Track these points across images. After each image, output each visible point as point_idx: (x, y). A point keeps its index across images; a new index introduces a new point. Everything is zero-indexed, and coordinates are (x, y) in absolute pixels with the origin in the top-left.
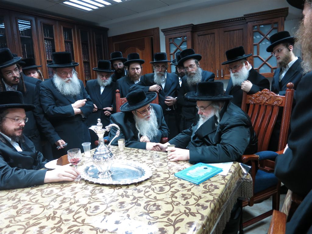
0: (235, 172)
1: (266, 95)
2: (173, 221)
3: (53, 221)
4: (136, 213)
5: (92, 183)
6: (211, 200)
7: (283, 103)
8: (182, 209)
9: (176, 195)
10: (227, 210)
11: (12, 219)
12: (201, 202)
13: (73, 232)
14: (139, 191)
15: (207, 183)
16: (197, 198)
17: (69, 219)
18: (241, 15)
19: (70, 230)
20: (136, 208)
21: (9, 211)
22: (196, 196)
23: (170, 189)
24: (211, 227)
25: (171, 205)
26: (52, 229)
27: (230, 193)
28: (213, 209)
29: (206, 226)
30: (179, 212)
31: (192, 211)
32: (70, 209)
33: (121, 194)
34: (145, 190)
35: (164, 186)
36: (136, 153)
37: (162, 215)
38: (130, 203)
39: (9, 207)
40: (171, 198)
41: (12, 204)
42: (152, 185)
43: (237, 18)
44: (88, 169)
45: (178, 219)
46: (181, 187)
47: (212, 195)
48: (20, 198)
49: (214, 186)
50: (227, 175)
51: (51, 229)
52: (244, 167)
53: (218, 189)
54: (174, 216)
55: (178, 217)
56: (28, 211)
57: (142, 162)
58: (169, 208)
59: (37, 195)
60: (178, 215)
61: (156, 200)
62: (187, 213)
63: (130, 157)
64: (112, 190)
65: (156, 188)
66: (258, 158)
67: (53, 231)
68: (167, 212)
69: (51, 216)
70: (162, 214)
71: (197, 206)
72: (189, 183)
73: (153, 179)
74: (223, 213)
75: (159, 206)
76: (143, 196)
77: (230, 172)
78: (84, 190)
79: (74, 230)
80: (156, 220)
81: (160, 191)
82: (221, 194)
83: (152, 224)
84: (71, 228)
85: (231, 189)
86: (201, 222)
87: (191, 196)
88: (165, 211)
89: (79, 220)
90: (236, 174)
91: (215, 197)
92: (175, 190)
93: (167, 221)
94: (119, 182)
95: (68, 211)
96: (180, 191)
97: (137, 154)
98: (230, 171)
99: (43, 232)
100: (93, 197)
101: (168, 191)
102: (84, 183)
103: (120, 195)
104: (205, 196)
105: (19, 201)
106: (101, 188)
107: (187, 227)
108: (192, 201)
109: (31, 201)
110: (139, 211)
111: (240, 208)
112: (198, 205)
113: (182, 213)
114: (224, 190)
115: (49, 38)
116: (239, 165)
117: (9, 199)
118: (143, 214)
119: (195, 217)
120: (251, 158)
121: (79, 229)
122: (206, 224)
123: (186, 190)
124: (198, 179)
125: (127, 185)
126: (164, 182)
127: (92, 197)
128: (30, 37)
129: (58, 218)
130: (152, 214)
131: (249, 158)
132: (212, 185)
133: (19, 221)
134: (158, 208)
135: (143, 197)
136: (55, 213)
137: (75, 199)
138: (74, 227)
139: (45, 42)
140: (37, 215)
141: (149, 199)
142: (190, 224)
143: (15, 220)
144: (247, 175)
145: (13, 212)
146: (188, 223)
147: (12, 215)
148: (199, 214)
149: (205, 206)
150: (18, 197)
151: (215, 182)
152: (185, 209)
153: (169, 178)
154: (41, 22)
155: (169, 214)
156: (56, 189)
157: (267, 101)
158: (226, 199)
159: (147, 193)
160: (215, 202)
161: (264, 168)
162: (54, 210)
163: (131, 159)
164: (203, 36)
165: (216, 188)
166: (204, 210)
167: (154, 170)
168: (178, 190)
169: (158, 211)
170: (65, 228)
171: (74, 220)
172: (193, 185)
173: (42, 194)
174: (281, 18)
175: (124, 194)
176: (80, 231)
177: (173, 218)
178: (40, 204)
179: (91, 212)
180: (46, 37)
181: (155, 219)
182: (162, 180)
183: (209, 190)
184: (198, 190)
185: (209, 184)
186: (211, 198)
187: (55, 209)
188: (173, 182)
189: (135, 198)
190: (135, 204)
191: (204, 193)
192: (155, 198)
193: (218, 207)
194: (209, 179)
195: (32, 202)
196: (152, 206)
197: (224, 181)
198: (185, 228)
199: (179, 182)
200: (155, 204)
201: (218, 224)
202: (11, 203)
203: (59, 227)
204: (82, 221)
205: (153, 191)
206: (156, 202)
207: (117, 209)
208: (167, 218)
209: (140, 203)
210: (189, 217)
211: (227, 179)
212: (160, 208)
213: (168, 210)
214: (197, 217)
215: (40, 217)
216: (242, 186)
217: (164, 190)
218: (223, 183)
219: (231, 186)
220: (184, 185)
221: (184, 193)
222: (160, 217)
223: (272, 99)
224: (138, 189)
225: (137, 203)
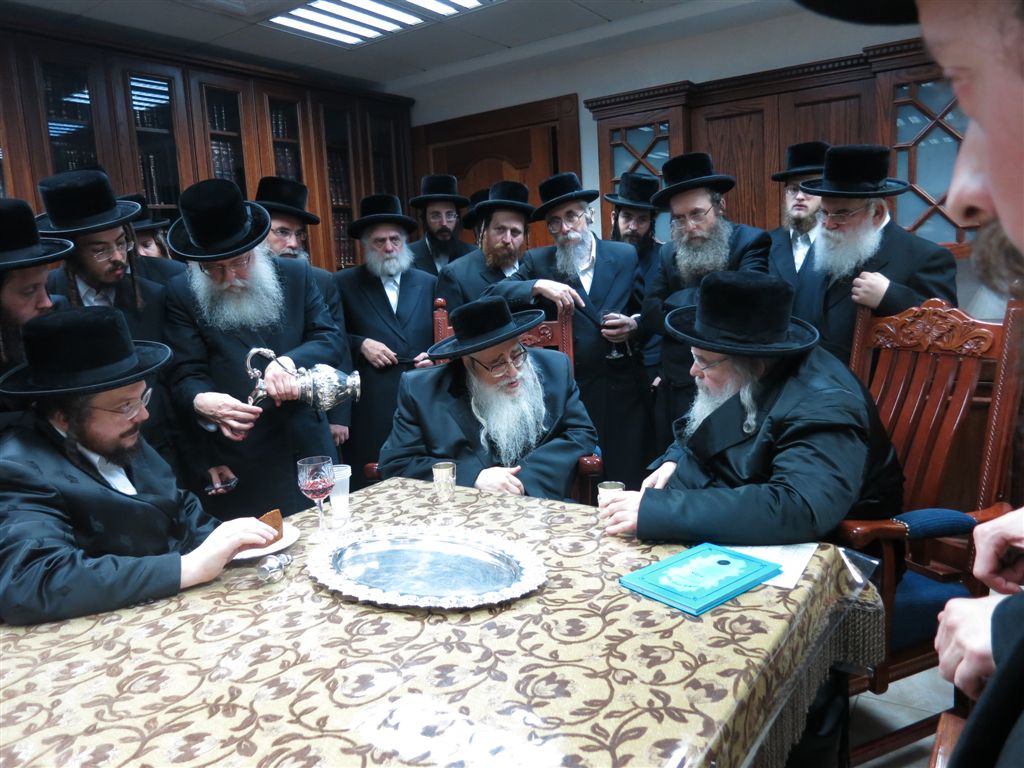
0: (823, 579)
1: (936, 318)
2: (611, 735)
3: (229, 719)
4: (491, 704)
5: (352, 601)
6: (738, 668)
7: (997, 349)
8: (643, 695)
9: (621, 648)
10: (793, 704)
11: (105, 707)
13: (290, 756)
14: (503, 633)
15: (728, 611)
16: (693, 662)
17: (277, 713)
18: (852, 47)
19: (281, 751)
20: (489, 688)
21: (96, 683)
22: (688, 653)
23: (603, 629)
24: (737, 758)
25: (604, 682)
26: (225, 744)
27: (806, 646)
28: (746, 700)
29: (720, 756)
30: (631, 706)
31: (672, 704)
32: (282, 681)
33: (443, 640)
34: (522, 630)
35: (583, 616)
36: (494, 505)
37: (573, 713)
38: (471, 671)
39: (97, 669)
40: (605, 658)
41: (105, 661)
42: (546, 612)
43: (839, 60)
44: (340, 555)
45: (627, 727)
46: (641, 623)
47: (744, 654)
48: (128, 643)
50: (797, 587)
51: (221, 744)
52: (855, 561)
53: (762, 635)
54: (612, 720)
55: (626, 722)
56: (153, 684)
57: (515, 537)
58: (598, 689)
59: (180, 633)
60: (627, 717)
61: (556, 664)
62: (657, 710)
63: (476, 520)
64: (416, 625)
65: (556, 623)
66: (905, 530)
67: (227, 750)
68: (592, 703)
69: (220, 702)
70: (574, 709)
71: (690, 689)
72: (668, 612)
73: (548, 593)
74: (781, 715)
75: (565, 683)
76: (515, 647)
77: (806, 577)
78: (327, 624)
79: (292, 752)
80: (554, 728)
81: (571, 633)
82: (774, 651)
83: (541, 741)
84: (284, 742)
85: (810, 635)
86: (702, 742)
87: (673, 655)
88: (584, 700)
89: (310, 719)
90: (826, 584)
91: (752, 659)
92: (620, 630)
93: (590, 733)
94: (437, 599)
95: (274, 689)
96: (635, 635)
97: (500, 510)
98: (807, 572)
99: (197, 753)
100: (355, 645)
101: (597, 636)
102: (326, 602)
103: (441, 644)
104: (719, 657)
105: (127, 651)
106: (381, 618)
107: (657, 757)
108: (674, 671)
109: (161, 651)
110: (499, 698)
111: (839, 700)
112: (695, 685)
113: (639, 710)
114: (782, 638)
115: (224, 132)
116: (837, 555)
117: (96, 644)
118: (515, 707)
119: (682, 725)
120: (879, 530)
121: (308, 748)
122: (720, 747)
123: (656, 632)
124: (698, 597)
125: (465, 612)
127: (350, 647)
128: (165, 131)
129: (245, 708)
130: (541, 709)
131: (872, 531)
132: (742, 620)
133: (123, 714)
134: (563, 689)
135: (514, 652)
136: (234, 693)
137: (299, 650)
138: (292, 742)
139: (212, 145)
140: (179, 699)
141: (532, 660)
142: (667, 746)
143: (112, 712)
144: (866, 588)
145: (108, 685)
146: (658, 744)
147: (104, 695)
148: (698, 716)
149: (716, 687)
150: (123, 639)
151: (755, 608)
152: (651, 696)
153: (601, 590)
154: (200, 84)
155: (597, 712)
156: (239, 616)
157: (939, 338)
158: (790, 667)
159: (527, 638)
160: (752, 677)
161: (926, 567)
162: (231, 684)
163: (480, 524)
164: (723, 121)
165: (757, 628)
166: (713, 701)
167: (552, 562)
168: (631, 632)
169: (561, 701)
170: (264, 743)
171: (294, 718)
172: (680, 618)
173: (196, 630)
175: (454, 639)
176: (312, 754)
177: (611, 726)
178: (191, 664)
179: (346, 695)
180: (217, 131)
181: (549, 726)
182: (577, 597)
183: (733, 634)
184: (697, 634)
185: (733, 616)
186: (740, 663)
187: (237, 682)
188: (614, 604)
189: (487, 655)
190: (489, 673)
191: (716, 645)
192: (554, 655)
193: (761, 693)
194: (733, 598)
195: (167, 656)
196: (544, 682)
197: (786, 606)
198: (650, 758)
199: (634, 606)
200: (553, 675)
201: (761, 749)
202: (100, 656)
203: (246, 738)
204: (318, 723)
205: (546, 634)
206: (556, 670)
207: (429, 690)
208: (591, 723)
209: (505, 672)
210: (663, 722)
211: (794, 602)
212: (568, 688)
213: (594, 698)
214: (689, 724)
215: (188, 705)
216: (848, 624)
217: (583, 630)
218: (782, 613)
219: (809, 624)
220: (650, 618)
221: (649, 642)
222: (566, 721)
223: (957, 334)
224: (498, 624)
225: (494, 670)
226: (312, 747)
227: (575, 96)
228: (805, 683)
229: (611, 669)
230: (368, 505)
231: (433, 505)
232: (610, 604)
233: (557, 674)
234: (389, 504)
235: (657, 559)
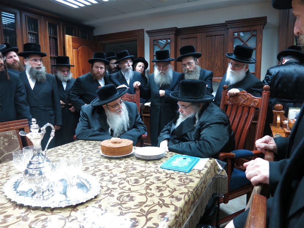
0: (211, 168)
1: (243, 96)
2: (146, 212)
3: (20, 210)
4: (109, 204)
6: (185, 192)
7: (260, 105)
8: (156, 200)
9: (150, 187)
10: (201, 204)
12: (175, 194)
13: (40, 221)
14: (114, 183)
15: (183, 176)
16: (172, 191)
18: (222, 21)
19: (37, 220)
20: (108, 199)
22: (171, 188)
23: (145, 181)
24: (185, 219)
25: (145, 197)
27: (205, 187)
28: (187, 201)
29: (179, 218)
30: (153, 203)
31: (165, 203)
34: (120, 182)
35: (139, 178)
38: (103, 194)
40: (145, 190)
42: (127, 177)
43: (219, 24)
45: (151, 209)
46: (157, 180)
47: (187, 188)
49: (189, 180)
50: (203, 170)
51: (17, 218)
52: (220, 163)
53: (193, 183)
54: (147, 207)
58: (143, 198)
60: (151, 206)
61: (130, 192)
62: (161, 204)
65: (131, 180)
66: (234, 155)
67: (18, 220)
68: (141, 203)
69: (18, 205)
70: (135, 205)
71: (171, 198)
72: (165, 177)
73: (129, 171)
74: (198, 207)
75: (133, 197)
77: (206, 167)
79: (41, 219)
80: (128, 210)
81: (135, 183)
82: (196, 187)
83: (124, 214)
84: (39, 217)
85: (207, 184)
86: (174, 213)
87: (166, 189)
88: (138, 202)
90: (211, 170)
91: (189, 189)
92: (150, 182)
93: (140, 211)
96: (155, 183)
99: (7, 221)
101: (143, 183)
104: (180, 189)
107: (160, 218)
108: (166, 193)
110: (111, 202)
112: (173, 197)
113: (155, 204)
114: (198, 184)
115: (33, 32)
116: (215, 161)
118: (116, 204)
119: (168, 208)
120: (227, 155)
121: (47, 218)
122: (179, 215)
123: (161, 182)
126: (140, 175)
128: (13, 30)
129: (26, 207)
130: (125, 205)
131: (225, 155)
132: (187, 179)
134: (132, 199)
135: (117, 188)
138: (42, 216)
139: (29, 35)
140: (3, 204)
141: (123, 191)
142: (163, 215)
144: (223, 171)
146: (160, 214)
148: (173, 206)
149: (179, 197)
151: (191, 175)
152: (159, 200)
153: (145, 171)
154: (26, 16)
155: (142, 205)
157: (244, 102)
158: (201, 193)
159: (121, 184)
160: (189, 194)
161: (240, 167)
164: (186, 40)
165: (191, 181)
166: (177, 201)
168: (154, 182)
169: (131, 202)
170: (32, 217)
172: (169, 178)
174: (260, 26)
176: (48, 220)
177: (146, 209)
180: (31, 31)
181: (127, 210)
182: (138, 173)
183: (184, 182)
184: (173, 183)
185: (184, 178)
186: (186, 190)
188: (149, 175)
189: (108, 189)
190: (109, 195)
191: (179, 186)
192: (130, 189)
193: (192, 199)
196: (126, 197)
197: (200, 175)
198: (158, 218)
199: (155, 175)
200: (129, 195)
201: (192, 217)
203: (26, 216)
205: (127, 183)
206: (130, 193)
208: (140, 208)
209: (114, 194)
210: (162, 208)
211: (202, 174)
212: (133, 199)
213: (141, 201)
214: (170, 208)
215: (6, 206)
216: (217, 182)
217: (139, 182)
218: (198, 177)
219: (206, 181)
220: (159, 178)
221: (159, 185)
222: (132, 208)
223: (249, 101)
224: (112, 180)
225: (110, 194)
226: (48, 218)
227: (143, 29)
228: (205, 198)
229: (147, 193)
230: (73, 147)
231: (94, 147)
232: (147, 175)
233: (130, 194)
234: (80, 147)
235: (162, 162)
